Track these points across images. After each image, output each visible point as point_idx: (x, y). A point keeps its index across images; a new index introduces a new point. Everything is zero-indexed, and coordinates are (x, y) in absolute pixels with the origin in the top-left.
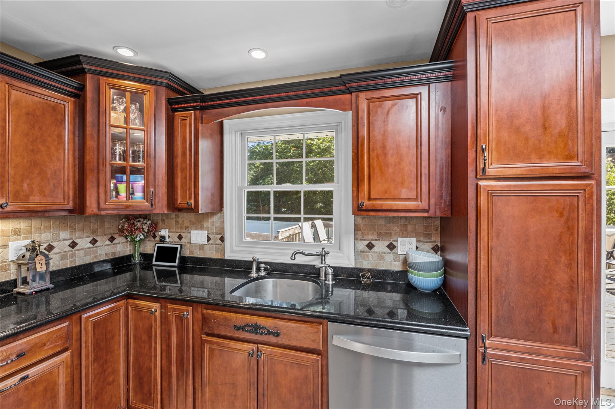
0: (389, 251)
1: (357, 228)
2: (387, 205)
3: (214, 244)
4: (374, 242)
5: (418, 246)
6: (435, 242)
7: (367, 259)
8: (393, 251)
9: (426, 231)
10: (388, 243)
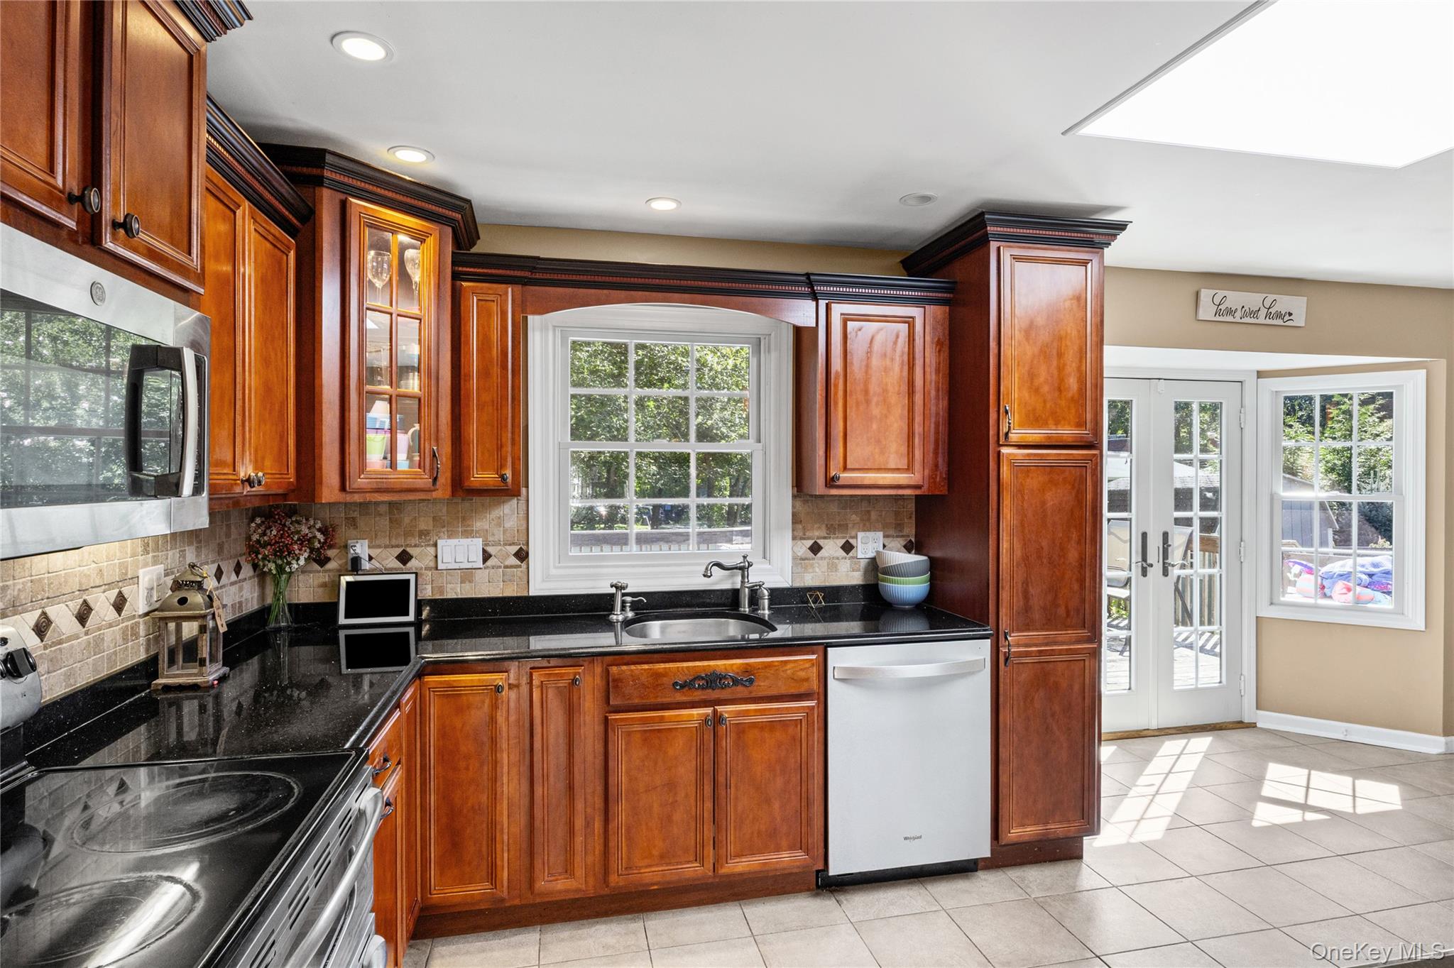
0: (844, 554)
1: (796, 519)
2: (870, 478)
3: (500, 567)
4: (821, 542)
5: (886, 544)
6: (908, 536)
7: (811, 570)
8: (851, 554)
9: (896, 519)
10: (843, 541)
